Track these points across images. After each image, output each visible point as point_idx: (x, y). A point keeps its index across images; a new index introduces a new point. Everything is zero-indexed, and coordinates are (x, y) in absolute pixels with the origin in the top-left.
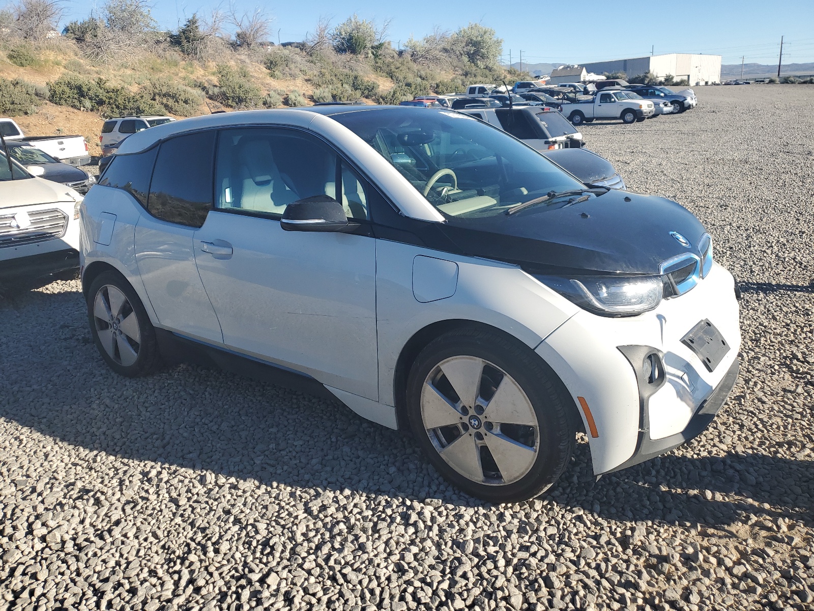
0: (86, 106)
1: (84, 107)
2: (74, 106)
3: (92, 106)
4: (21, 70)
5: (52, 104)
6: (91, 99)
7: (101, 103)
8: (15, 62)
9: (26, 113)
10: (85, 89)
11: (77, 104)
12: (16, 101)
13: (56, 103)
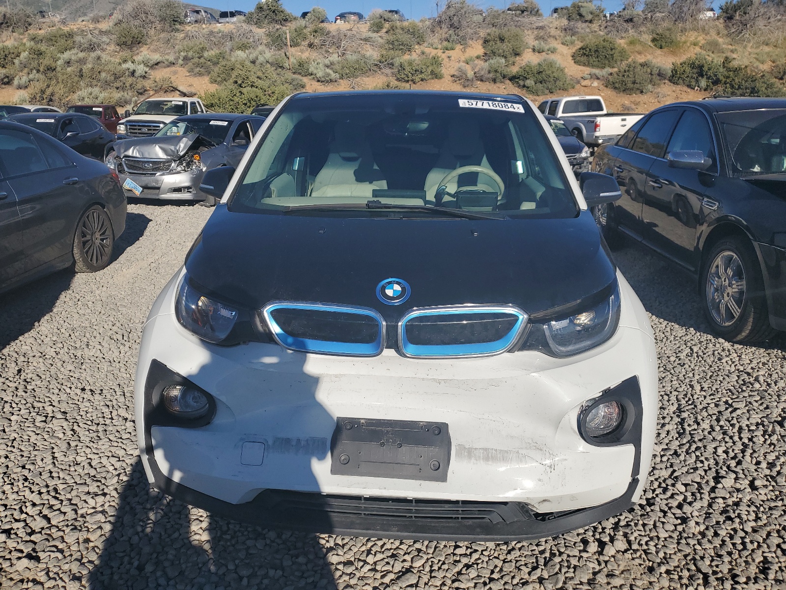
0: (700, 86)
1: (698, 87)
2: (689, 86)
3: (707, 85)
4: (659, 52)
5: (670, 84)
6: (708, 78)
7: (716, 82)
8: (655, 45)
9: (642, 92)
10: (705, 69)
11: (693, 83)
12: (638, 81)
13: (674, 83)
